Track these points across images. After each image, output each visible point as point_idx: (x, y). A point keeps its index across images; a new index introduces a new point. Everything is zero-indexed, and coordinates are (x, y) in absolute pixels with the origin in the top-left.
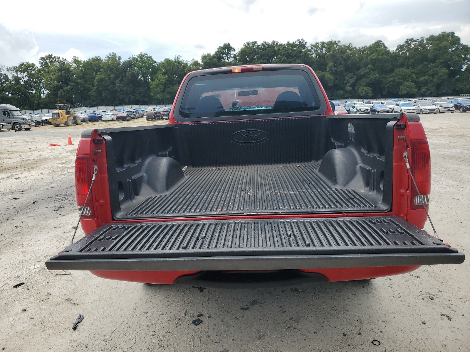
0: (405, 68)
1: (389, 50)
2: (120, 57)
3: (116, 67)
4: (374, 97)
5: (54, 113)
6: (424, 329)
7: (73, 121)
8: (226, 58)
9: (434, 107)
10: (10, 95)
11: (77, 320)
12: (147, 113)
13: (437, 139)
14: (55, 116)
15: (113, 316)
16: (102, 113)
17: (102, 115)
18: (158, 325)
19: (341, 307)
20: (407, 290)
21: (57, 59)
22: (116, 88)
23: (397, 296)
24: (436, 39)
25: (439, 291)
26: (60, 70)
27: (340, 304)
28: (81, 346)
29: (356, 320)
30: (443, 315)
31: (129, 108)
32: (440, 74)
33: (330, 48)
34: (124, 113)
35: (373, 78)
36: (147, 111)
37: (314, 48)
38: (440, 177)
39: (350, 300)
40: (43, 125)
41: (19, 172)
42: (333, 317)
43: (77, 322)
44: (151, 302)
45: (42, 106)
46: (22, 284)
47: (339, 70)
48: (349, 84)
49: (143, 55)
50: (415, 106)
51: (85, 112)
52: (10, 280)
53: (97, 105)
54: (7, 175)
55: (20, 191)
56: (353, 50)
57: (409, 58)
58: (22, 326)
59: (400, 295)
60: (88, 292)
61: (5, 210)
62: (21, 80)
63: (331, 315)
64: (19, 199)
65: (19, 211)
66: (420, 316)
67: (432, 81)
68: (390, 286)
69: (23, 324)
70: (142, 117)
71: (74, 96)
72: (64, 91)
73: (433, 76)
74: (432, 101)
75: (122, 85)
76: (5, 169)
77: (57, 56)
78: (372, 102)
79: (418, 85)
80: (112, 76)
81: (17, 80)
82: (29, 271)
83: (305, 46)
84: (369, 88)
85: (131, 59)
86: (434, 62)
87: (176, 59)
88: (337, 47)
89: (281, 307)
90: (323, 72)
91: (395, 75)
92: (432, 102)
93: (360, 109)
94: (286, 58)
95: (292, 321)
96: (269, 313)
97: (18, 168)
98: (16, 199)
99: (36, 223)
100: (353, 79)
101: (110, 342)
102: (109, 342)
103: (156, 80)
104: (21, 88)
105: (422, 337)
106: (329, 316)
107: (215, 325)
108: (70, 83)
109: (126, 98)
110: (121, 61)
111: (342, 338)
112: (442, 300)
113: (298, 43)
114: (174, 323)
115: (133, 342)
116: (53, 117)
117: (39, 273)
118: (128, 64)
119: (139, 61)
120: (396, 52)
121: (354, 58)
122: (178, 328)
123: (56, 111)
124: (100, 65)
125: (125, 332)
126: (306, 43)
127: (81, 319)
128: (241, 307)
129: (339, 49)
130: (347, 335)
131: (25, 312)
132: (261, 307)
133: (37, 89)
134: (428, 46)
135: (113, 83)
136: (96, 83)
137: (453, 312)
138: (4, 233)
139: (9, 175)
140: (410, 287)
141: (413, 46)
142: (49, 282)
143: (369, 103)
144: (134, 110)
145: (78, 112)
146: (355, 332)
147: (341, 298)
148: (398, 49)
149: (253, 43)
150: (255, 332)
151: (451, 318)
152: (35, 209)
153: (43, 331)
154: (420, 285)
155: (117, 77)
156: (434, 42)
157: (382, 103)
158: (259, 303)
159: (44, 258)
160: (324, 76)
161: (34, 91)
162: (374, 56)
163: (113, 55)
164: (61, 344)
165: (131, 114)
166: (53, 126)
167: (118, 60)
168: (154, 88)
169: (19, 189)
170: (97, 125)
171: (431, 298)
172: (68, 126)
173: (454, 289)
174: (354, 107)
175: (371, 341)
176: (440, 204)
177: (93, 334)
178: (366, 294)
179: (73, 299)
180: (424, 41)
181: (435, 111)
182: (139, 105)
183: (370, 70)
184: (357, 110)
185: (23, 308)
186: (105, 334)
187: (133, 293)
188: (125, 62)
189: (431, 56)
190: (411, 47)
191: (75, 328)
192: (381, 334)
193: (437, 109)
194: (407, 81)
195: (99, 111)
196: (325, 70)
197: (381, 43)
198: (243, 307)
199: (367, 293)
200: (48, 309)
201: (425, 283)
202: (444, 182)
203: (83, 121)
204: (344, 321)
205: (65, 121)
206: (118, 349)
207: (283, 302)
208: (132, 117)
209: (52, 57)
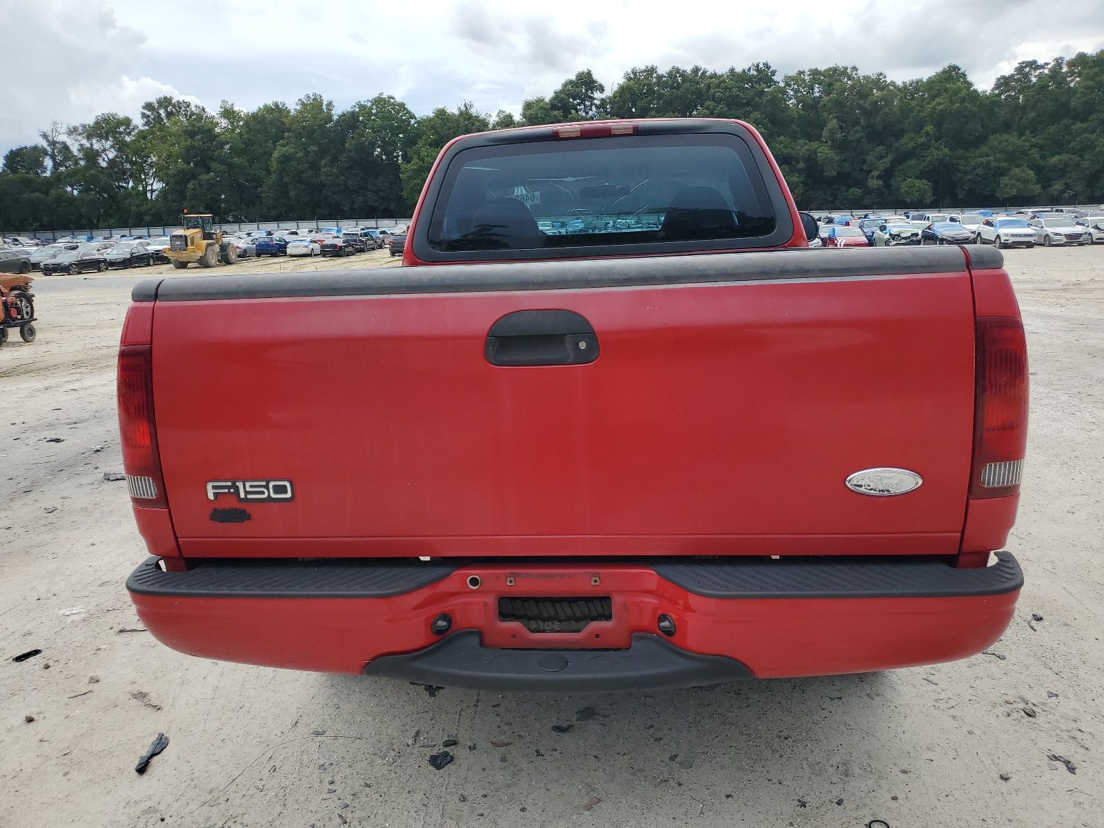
0: (1015, 133)
1: (975, 91)
2: (330, 104)
3: (322, 127)
4: (936, 205)
5: (174, 236)
6: (1005, 794)
7: (218, 256)
8: (582, 107)
9: (1079, 229)
10: (75, 193)
11: (152, 748)
12: (392, 238)
13: (1079, 308)
14: (178, 243)
15: (239, 739)
16: (288, 238)
17: (287, 243)
18: (346, 765)
19: (799, 730)
20: (971, 691)
21: (183, 109)
22: (323, 178)
23: (943, 705)
24: (1091, 64)
25: (1051, 695)
26: (191, 134)
27: (800, 723)
28: (150, 816)
29: (835, 766)
30: (1056, 758)
31: (352, 227)
32: (1098, 149)
33: (830, 85)
34: (338, 237)
35: (936, 157)
36: (392, 234)
37: (794, 84)
38: (1077, 403)
39: (824, 713)
40: (149, 265)
41: (78, 376)
42: (777, 756)
43: (149, 754)
44: (337, 706)
45: (147, 218)
46: (36, 652)
47: (854, 138)
48: (876, 173)
49: (384, 100)
50: (1032, 227)
51: (249, 234)
52: (10, 641)
53: (278, 218)
54: (46, 383)
55: (71, 421)
56: (887, 88)
57: (1023, 108)
58: (20, 759)
59: (952, 703)
60: (188, 678)
61: (28, 466)
62: (101, 156)
63: (774, 751)
64: (63, 443)
65: (59, 470)
66: (996, 758)
67: (1077, 165)
68: (930, 679)
69: (20, 756)
70: (381, 247)
71: (223, 197)
72: (201, 186)
73: (1081, 152)
74: (1075, 214)
75: (335, 170)
76: (47, 368)
77: (183, 101)
78: (927, 215)
79: (1045, 177)
80: (313, 148)
81: (91, 156)
82: (58, 621)
83: (772, 80)
84: (926, 182)
85: (357, 110)
86: (1084, 120)
87: (463, 108)
88: (849, 82)
89: (652, 726)
90: (812, 143)
91: (989, 152)
92: (1076, 217)
93: (898, 233)
94: (725, 109)
95: (675, 765)
96: (621, 740)
97: (76, 365)
98: (58, 441)
99: (94, 502)
100: (885, 159)
101: (222, 807)
102: (220, 806)
103: (415, 160)
104: (101, 176)
105: (998, 815)
106: (768, 754)
107: (484, 769)
108: (213, 165)
109: (344, 203)
110: (333, 112)
111: (794, 811)
112: (1056, 717)
113: (755, 73)
114: (384, 762)
115: (279, 808)
116: (171, 245)
117: (79, 627)
118: (352, 121)
119: (375, 115)
120: (993, 95)
121: (890, 109)
122: (393, 774)
123: (179, 232)
124: (283, 123)
125: (263, 783)
126: (774, 73)
127: (161, 745)
128: (554, 724)
129: (853, 87)
130: (807, 805)
131: (31, 723)
132: (603, 725)
133: (138, 180)
134: (1072, 81)
135: (314, 166)
136: (274, 165)
137: (1082, 751)
138: (16, 525)
139: (51, 381)
140: (978, 682)
141: (1034, 80)
142: (100, 649)
143: (922, 218)
144: (363, 231)
145: (232, 233)
146: (829, 797)
147: (803, 707)
148: (998, 86)
149: (645, 71)
150: (579, 790)
151: (1076, 765)
152: (98, 465)
153: (66, 774)
154: (1005, 678)
155: (323, 152)
156: (1086, 71)
157: (952, 220)
158: (598, 714)
159: (100, 588)
160: (815, 153)
161: (131, 184)
162: (941, 104)
163: (315, 99)
164: (103, 808)
165: (355, 241)
166: (172, 266)
167: (325, 111)
168: (410, 178)
169: (69, 416)
170: (275, 265)
171: (1027, 711)
172: (207, 266)
173: (1089, 690)
174: (883, 228)
175: (867, 822)
176: (1072, 470)
177: (184, 785)
178: (866, 698)
179: (151, 695)
180: (1061, 68)
181: (1081, 240)
182: (374, 218)
183: (929, 138)
184: (891, 235)
185: (28, 713)
186: (212, 785)
187: (297, 680)
188: (344, 115)
189: (1078, 105)
190: (1031, 81)
191: (142, 770)
192: (893, 804)
193: (1086, 233)
194: (1018, 166)
195: (280, 231)
196: (818, 138)
197: (957, 73)
198: (559, 724)
199: (868, 695)
200: (87, 719)
201: (1016, 672)
202: (1088, 415)
203: (244, 255)
204: (805, 767)
205: (201, 254)
206: (240, 826)
207: (657, 713)
208: (355, 247)
209: (173, 102)
